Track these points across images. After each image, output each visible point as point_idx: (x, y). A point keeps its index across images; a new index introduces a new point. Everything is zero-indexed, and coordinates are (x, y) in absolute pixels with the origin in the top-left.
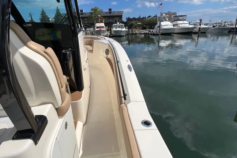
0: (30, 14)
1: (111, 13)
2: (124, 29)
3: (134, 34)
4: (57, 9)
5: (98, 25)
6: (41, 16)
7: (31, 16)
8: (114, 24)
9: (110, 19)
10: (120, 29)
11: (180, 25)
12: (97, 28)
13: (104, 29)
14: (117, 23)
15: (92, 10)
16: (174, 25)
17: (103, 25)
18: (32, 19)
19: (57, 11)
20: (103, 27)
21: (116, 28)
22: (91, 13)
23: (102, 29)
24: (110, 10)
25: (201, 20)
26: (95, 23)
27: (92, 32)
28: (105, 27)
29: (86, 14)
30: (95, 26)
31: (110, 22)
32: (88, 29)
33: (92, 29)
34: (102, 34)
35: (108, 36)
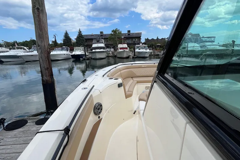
0: (55, 36)
1: (130, 34)
2: (148, 50)
3: (156, 55)
4: (80, 31)
5: (120, 46)
6: (64, 37)
7: (55, 37)
8: (136, 46)
9: (129, 40)
10: (144, 50)
11: (209, 47)
12: (121, 48)
13: (127, 50)
14: (140, 44)
15: (112, 31)
16: (201, 47)
17: (125, 46)
18: (56, 40)
19: (79, 32)
20: (126, 48)
21: (140, 49)
22: (111, 34)
23: (126, 50)
24: (129, 31)
25: (234, 42)
26: (118, 44)
27: (113, 53)
28: (128, 48)
29: (105, 35)
30: (117, 46)
31: (129, 43)
32: (107, 50)
33: (112, 50)
34: (125, 55)
35: (132, 57)
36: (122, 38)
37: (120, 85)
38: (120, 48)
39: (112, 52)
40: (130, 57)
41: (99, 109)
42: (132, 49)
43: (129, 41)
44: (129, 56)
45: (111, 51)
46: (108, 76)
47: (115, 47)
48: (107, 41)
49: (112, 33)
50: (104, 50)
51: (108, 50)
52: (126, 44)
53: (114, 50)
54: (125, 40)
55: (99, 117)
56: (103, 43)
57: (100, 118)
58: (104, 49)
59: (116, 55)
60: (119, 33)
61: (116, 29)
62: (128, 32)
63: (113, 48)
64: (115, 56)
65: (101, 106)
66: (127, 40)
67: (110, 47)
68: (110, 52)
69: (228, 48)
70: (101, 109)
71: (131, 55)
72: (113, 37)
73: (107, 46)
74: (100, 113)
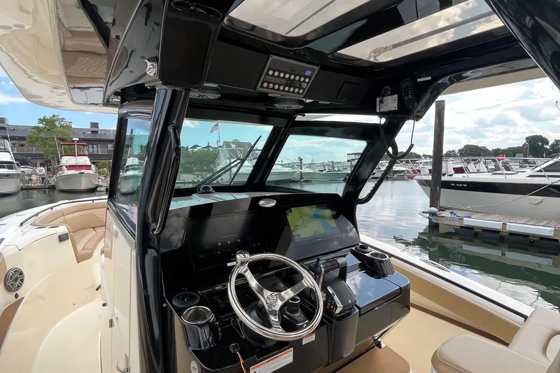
1: (97, 132)
5: (66, 160)
9: (95, 146)
12: (70, 167)
13: (90, 172)
15: (41, 121)
17: (85, 160)
20: (88, 167)
22: (37, 128)
23: (86, 171)
24: (95, 125)
25: (301, 160)
26: (62, 156)
27: (43, 179)
28: (93, 166)
29: (15, 129)
30: (59, 162)
31: (95, 153)
32: (23, 170)
33: (42, 170)
34: (84, 185)
35: (104, 189)
36: (73, 141)
37: (62, 238)
38: (67, 167)
39: (40, 175)
40: (98, 189)
41: (16, 280)
42: (106, 169)
43: (95, 150)
44: (97, 187)
45: (36, 174)
46: (33, 224)
47: (50, 163)
48: (22, 145)
49: (41, 125)
50: (11, 171)
51: (27, 170)
52: (85, 155)
53: (48, 170)
54: (84, 145)
55: (16, 296)
56: (6, 151)
57: (19, 298)
58: (10, 168)
59: (53, 183)
60: (62, 126)
61: (54, 116)
62: (92, 127)
63: (42, 165)
64: (53, 188)
65: (21, 273)
66: (90, 146)
67: (33, 161)
68: (34, 177)
69: (295, 170)
70: (22, 280)
71: (100, 183)
72: (42, 135)
73: (22, 160)
74: (18, 286)
